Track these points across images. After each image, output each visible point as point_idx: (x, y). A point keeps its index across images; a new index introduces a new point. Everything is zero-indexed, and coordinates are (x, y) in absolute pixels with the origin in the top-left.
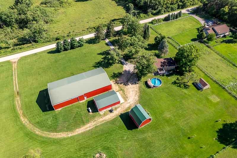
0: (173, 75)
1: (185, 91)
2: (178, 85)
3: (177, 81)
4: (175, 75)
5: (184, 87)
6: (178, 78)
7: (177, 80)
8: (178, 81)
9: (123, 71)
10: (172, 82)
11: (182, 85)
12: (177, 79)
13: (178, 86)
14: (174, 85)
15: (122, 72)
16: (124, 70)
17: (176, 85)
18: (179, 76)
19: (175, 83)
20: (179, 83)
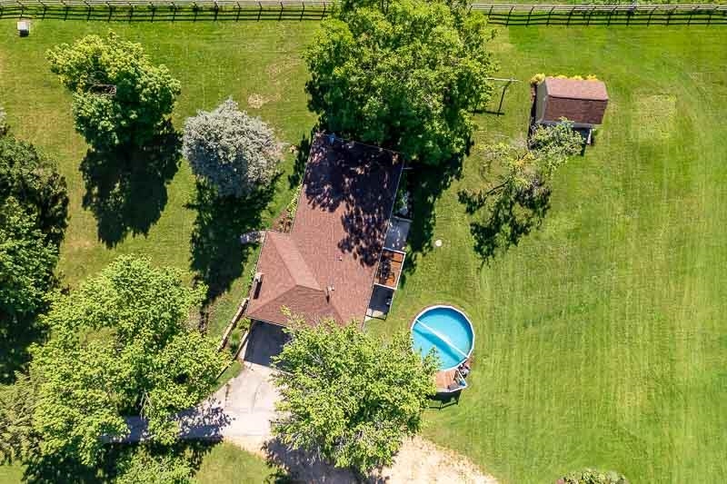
0: (431, 207)
1: (555, 225)
2: (506, 228)
3: (483, 216)
4: (437, 194)
5: (530, 212)
6: (463, 198)
7: (470, 211)
8: (482, 210)
9: (270, 464)
10: (478, 249)
11: (520, 212)
12: (464, 207)
13: (513, 239)
14: (498, 252)
15: (274, 470)
16: (264, 454)
17: (500, 239)
18: (455, 186)
19: (486, 238)
20: (496, 214)
